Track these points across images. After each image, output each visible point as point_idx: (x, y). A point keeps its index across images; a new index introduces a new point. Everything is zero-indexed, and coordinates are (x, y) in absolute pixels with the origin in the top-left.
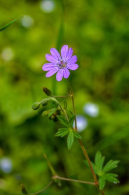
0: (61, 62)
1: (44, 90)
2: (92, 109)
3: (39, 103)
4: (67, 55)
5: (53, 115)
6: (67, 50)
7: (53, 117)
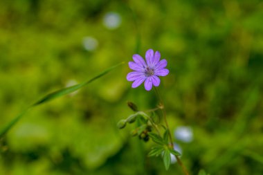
0: (148, 69)
1: (129, 105)
2: (185, 134)
3: (125, 121)
4: (153, 61)
5: (143, 132)
6: (152, 55)
7: (143, 135)
